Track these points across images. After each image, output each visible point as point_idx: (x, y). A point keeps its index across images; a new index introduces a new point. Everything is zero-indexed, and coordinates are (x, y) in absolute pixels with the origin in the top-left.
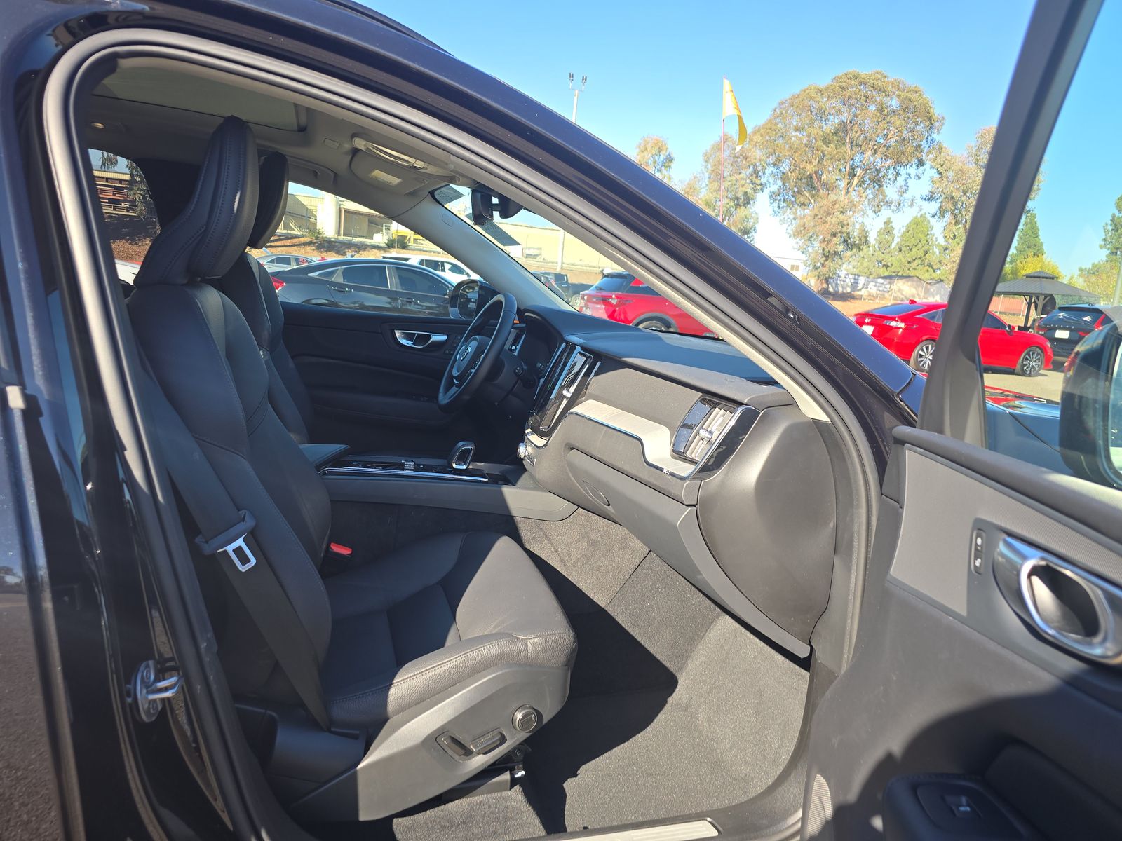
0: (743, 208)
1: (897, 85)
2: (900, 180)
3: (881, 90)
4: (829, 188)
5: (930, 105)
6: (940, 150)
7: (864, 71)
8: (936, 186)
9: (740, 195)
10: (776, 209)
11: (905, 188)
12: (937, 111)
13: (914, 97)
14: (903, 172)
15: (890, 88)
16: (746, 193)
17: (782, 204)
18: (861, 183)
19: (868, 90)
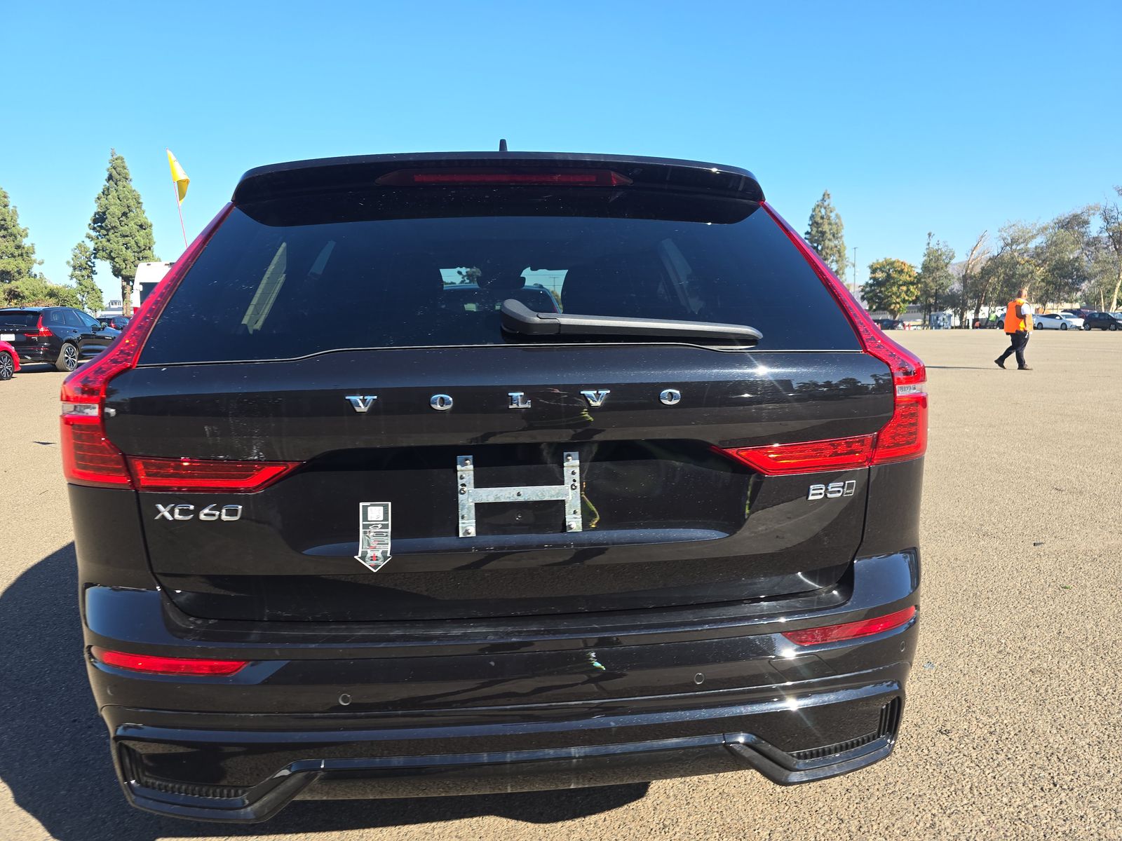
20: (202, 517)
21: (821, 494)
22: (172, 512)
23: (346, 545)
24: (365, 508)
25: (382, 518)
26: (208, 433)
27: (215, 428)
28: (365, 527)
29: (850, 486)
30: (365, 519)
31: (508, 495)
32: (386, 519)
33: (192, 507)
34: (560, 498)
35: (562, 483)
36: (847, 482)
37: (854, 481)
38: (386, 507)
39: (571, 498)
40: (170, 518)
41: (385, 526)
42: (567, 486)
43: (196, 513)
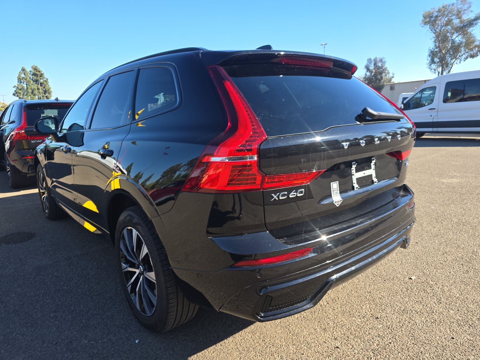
20: (291, 196)
22: (278, 197)
26: (302, 162)
27: (305, 159)
28: (333, 191)
32: (337, 187)
33: (286, 193)
34: (371, 174)
40: (277, 199)
42: (372, 169)
43: (288, 195)
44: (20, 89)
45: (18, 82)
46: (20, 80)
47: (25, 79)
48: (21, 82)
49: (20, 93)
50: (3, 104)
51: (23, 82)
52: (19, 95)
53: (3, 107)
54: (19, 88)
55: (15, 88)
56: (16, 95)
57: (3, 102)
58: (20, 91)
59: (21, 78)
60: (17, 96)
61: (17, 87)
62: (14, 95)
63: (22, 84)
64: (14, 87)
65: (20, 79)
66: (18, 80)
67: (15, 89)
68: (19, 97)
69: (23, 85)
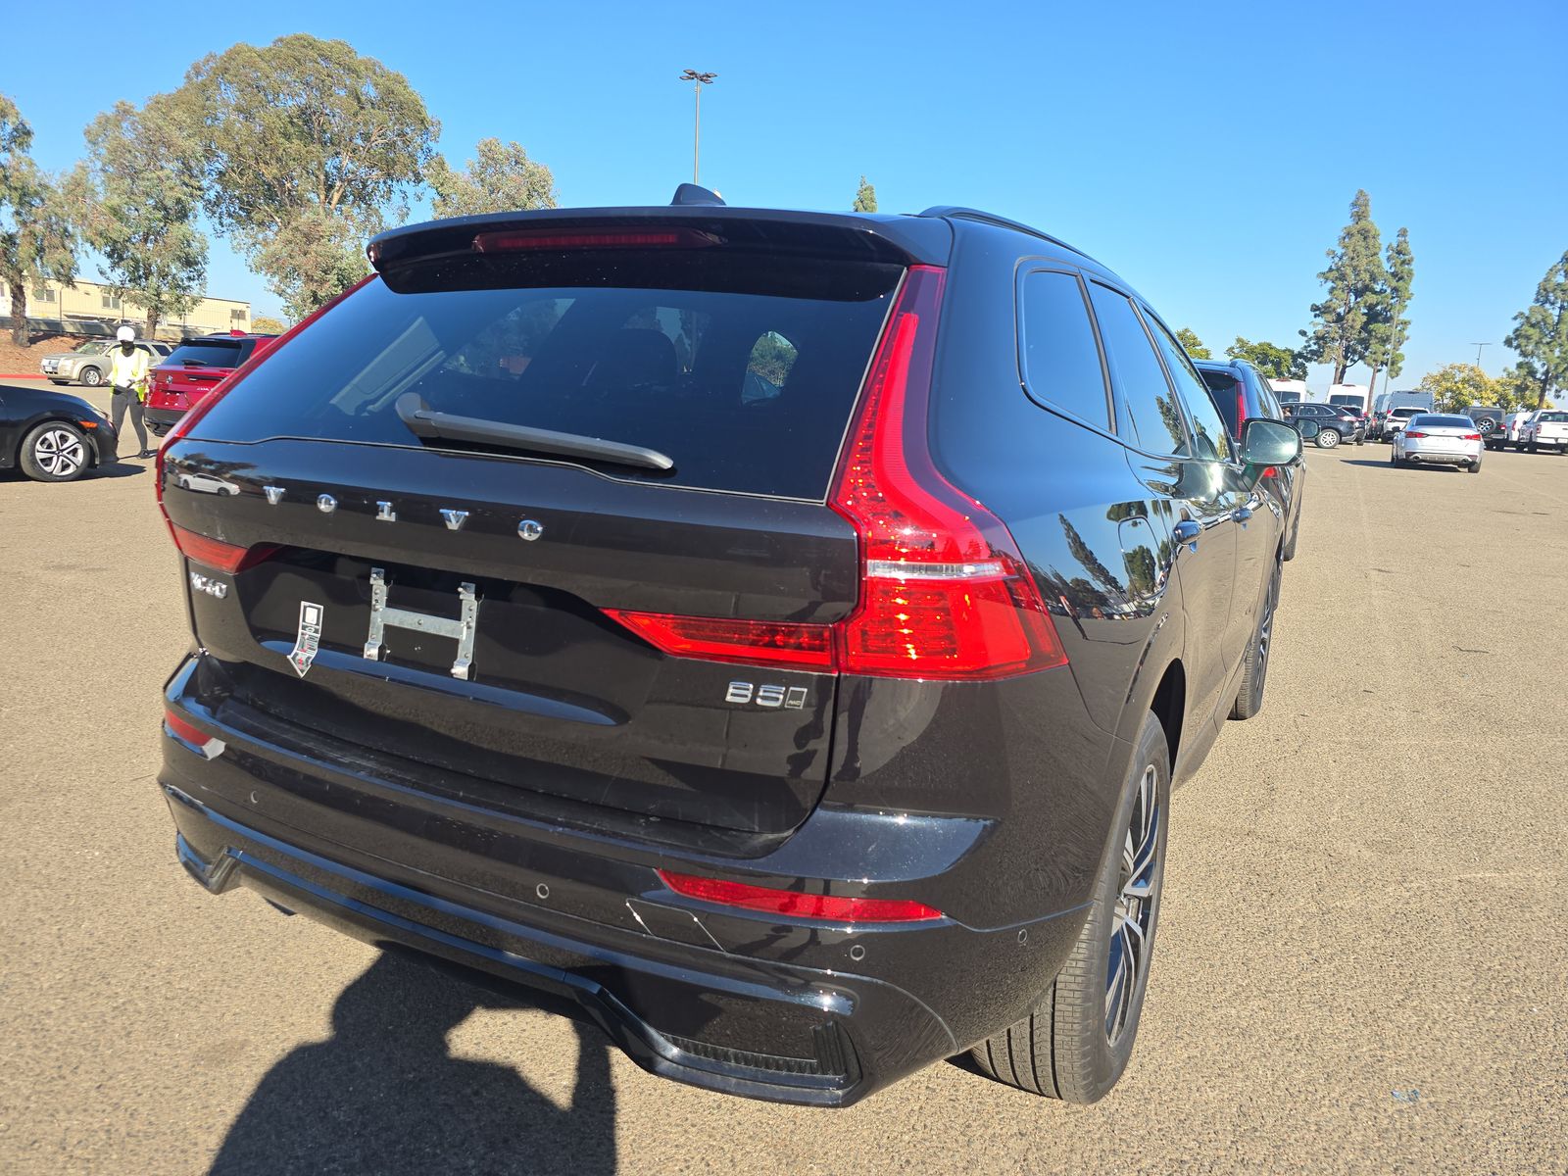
0: (177, 224)
1: (372, 67)
2: (396, 197)
3: (351, 70)
4: (297, 201)
5: (421, 103)
6: (442, 164)
7: (324, 37)
8: (440, 210)
9: (169, 203)
10: (218, 227)
11: (405, 210)
12: (429, 113)
13: (399, 88)
14: (396, 187)
15: (362, 68)
16: (179, 201)
17: (227, 221)
18: (342, 200)
19: (334, 69)
21: (746, 696)
23: (288, 644)
24: (305, 607)
25: (315, 622)
29: (797, 696)
30: (304, 621)
31: (410, 622)
32: (317, 624)
34: (454, 636)
35: (458, 618)
36: (792, 688)
37: (806, 690)
38: (319, 609)
39: (464, 638)
41: (316, 631)
42: (463, 624)
44: (1533, 326)
45: (1537, 300)
46: (1543, 296)
47: (1562, 290)
48: (1547, 300)
49: (1528, 338)
50: (1472, 369)
51: (1552, 299)
52: (1523, 344)
53: (1468, 380)
54: (1533, 321)
55: (1518, 320)
56: (1515, 343)
57: (1472, 365)
58: (1531, 331)
59: (1550, 286)
60: (1518, 346)
61: (1527, 318)
62: (1508, 342)
63: (1547, 306)
64: (1515, 318)
65: (1545, 290)
66: (1538, 293)
67: (1516, 324)
68: (1523, 349)
69: (1551, 311)
